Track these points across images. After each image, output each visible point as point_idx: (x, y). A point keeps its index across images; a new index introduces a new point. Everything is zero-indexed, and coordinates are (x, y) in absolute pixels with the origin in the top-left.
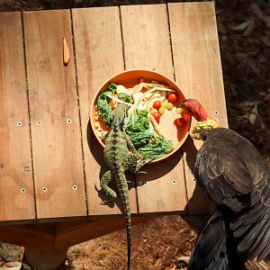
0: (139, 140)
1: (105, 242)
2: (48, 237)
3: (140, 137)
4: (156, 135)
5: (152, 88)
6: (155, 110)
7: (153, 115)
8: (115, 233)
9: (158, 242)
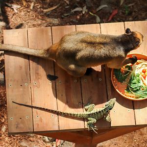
0: (136, 88)
1: (116, 141)
2: (89, 138)
3: (136, 86)
4: (144, 86)
5: (142, 63)
6: (143, 74)
7: (143, 76)
8: (121, 137)
9: (142, 141)
